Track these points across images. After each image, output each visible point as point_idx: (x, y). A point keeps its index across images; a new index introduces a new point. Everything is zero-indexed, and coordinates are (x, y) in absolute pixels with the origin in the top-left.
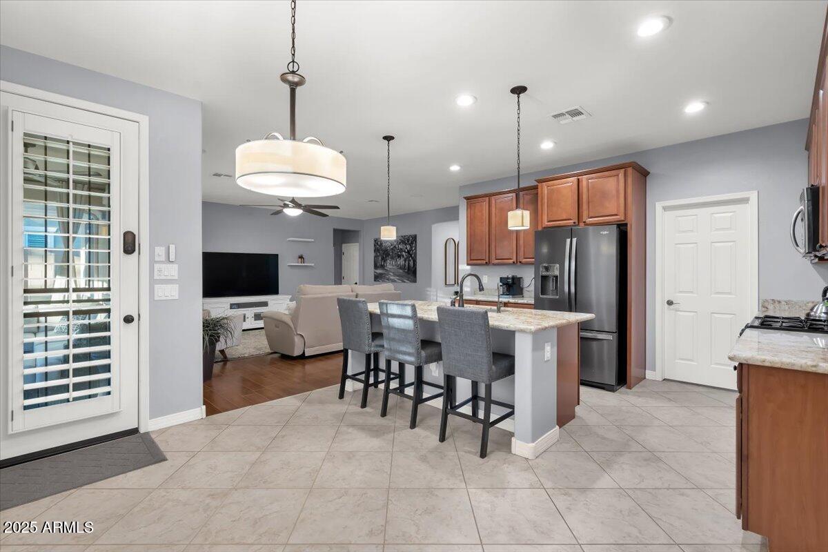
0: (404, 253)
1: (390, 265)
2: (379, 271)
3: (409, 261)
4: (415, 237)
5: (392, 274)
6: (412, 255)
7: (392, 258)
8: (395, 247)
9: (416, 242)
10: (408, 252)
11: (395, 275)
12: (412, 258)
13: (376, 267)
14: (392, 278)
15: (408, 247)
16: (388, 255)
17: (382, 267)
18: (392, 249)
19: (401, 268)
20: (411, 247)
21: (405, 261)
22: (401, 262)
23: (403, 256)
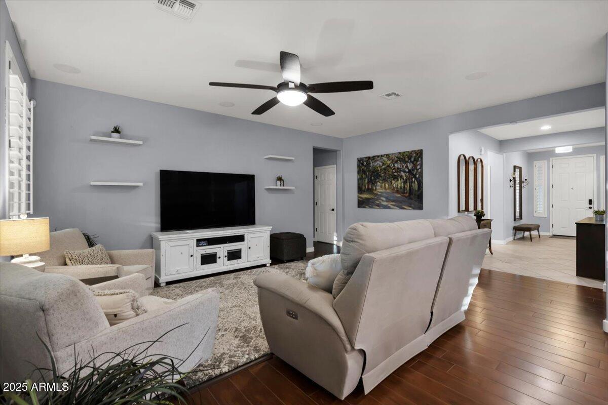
0: (402, 173)
1: (381, 188)
2: (365, 196)
3: (411, 183)
4: (419, 154)
5: (384, 199)
6: (416, 176)
7: (385, 180)
8: (388, 166)
9: (422, 158)
10: (410, 172)
11: (388, 200)
12: (416, 178)
13: (360, 190)
14: (385, 203)
15: (410, 166)
16: (378, 176)
17: (370, 191)
18: (384, 169)
19: (398, 192)
20: (415, 166)
21: (405, 183)
22: (399, 184)
23: (401, 177)
